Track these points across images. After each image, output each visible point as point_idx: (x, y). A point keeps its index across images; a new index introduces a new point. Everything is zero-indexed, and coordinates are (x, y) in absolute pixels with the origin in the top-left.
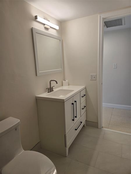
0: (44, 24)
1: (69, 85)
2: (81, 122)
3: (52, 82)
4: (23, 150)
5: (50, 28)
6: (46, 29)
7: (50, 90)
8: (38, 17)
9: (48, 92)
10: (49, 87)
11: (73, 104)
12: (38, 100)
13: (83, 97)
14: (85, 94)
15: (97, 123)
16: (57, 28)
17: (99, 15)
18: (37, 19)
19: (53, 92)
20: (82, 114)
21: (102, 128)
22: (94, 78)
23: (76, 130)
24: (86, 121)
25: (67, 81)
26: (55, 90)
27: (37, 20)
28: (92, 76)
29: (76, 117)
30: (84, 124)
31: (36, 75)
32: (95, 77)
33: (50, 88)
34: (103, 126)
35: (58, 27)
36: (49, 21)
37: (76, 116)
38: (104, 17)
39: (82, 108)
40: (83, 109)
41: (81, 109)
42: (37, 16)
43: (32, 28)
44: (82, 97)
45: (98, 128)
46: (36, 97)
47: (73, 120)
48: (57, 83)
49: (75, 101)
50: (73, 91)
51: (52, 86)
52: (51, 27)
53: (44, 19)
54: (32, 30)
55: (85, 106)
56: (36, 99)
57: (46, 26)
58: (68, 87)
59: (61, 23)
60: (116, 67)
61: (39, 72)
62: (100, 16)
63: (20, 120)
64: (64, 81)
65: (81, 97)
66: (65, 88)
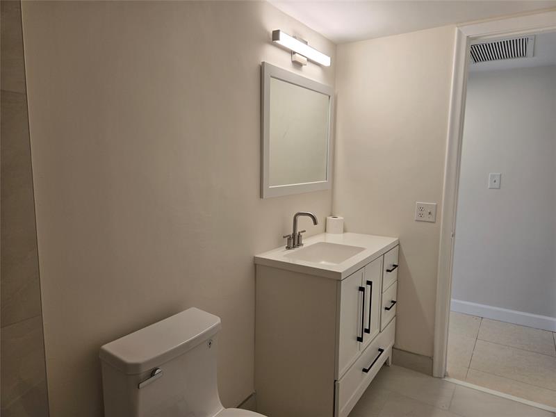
0: (293, 53)
1: (345, 231)
2: (381, 351)
3: (300, 218)
4: (223, 408)
5: (308, 64)
6: (297, 65)
7: (292, 240)
8: (282, 35)
9: (288, 248)
10: (291, 233)
11: (362, 289)
12: (259, 267)
13: (390, 271)
14: (396, 264)
15: (431, 358)
16: (326, 61)
17: (456, 29)
18: (278, 39)
19: (300, 247)
20: (383, 326)
21: (445, 376)
22: (427, 216)
23: (365, 371)
24: (393, 348)
25: (340, 218)
26: (306, 242)
27: (277, 41)
28: (421, 209)
29: (368, 331)
30: (388, 358)
31: (261, 196)
32: (433, 213)
33: (294, 234)
34: (448, 370)
35: (329, 59)
36: (306, 43)
37: (368, 328)
38: (472, 34)
39: (384, 306)
40: (386, 309)
41: (383, 310)
42: (278, 31)
43: (263, 63)
44: (388, 271)
45: (432, 375)
46: (255, 257)
47: (360, 339)
48: (315, 223)
49: (369, 283)
50: (361, 249)
51: (298, 230)
52: (309, 60)
53: (295, 37)
54: (262, 68)
55: (394, 302)
56: (255, 265)
57: (297, 57)
58: (342, 235)
59: (337, 47)
60: (496, 185)
61: (270, 186)
62: (460, 33)
63: (221, 319)
64: (331, 218)
65: (385, 272)
66: (334, 238)
